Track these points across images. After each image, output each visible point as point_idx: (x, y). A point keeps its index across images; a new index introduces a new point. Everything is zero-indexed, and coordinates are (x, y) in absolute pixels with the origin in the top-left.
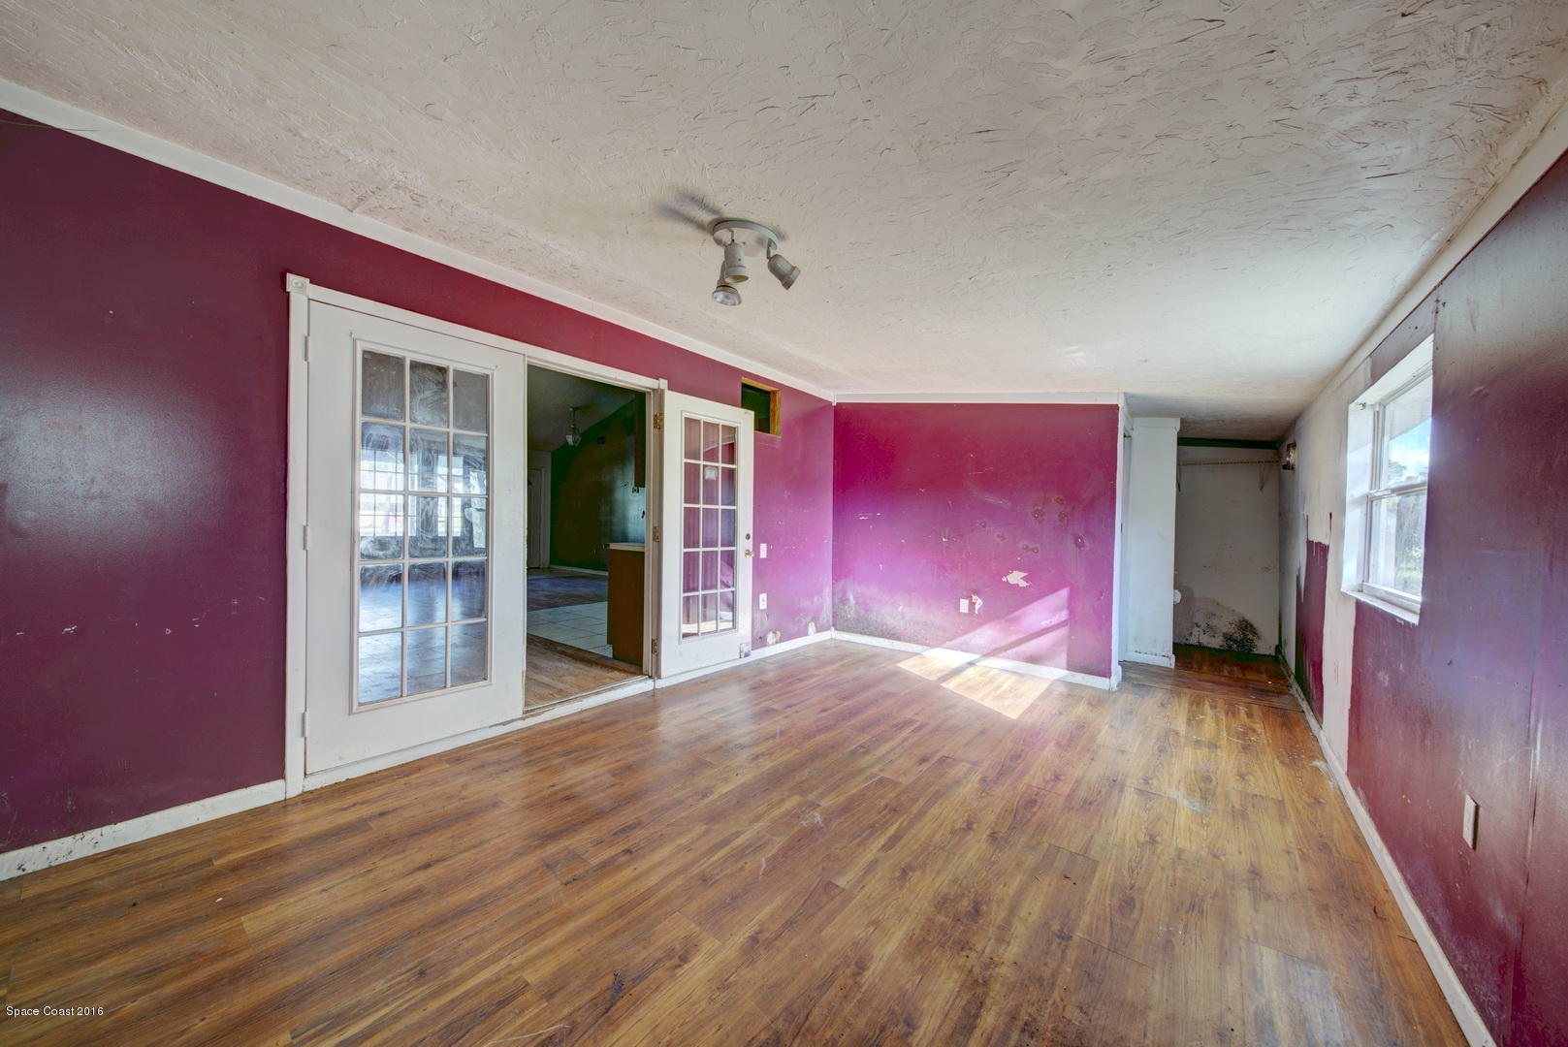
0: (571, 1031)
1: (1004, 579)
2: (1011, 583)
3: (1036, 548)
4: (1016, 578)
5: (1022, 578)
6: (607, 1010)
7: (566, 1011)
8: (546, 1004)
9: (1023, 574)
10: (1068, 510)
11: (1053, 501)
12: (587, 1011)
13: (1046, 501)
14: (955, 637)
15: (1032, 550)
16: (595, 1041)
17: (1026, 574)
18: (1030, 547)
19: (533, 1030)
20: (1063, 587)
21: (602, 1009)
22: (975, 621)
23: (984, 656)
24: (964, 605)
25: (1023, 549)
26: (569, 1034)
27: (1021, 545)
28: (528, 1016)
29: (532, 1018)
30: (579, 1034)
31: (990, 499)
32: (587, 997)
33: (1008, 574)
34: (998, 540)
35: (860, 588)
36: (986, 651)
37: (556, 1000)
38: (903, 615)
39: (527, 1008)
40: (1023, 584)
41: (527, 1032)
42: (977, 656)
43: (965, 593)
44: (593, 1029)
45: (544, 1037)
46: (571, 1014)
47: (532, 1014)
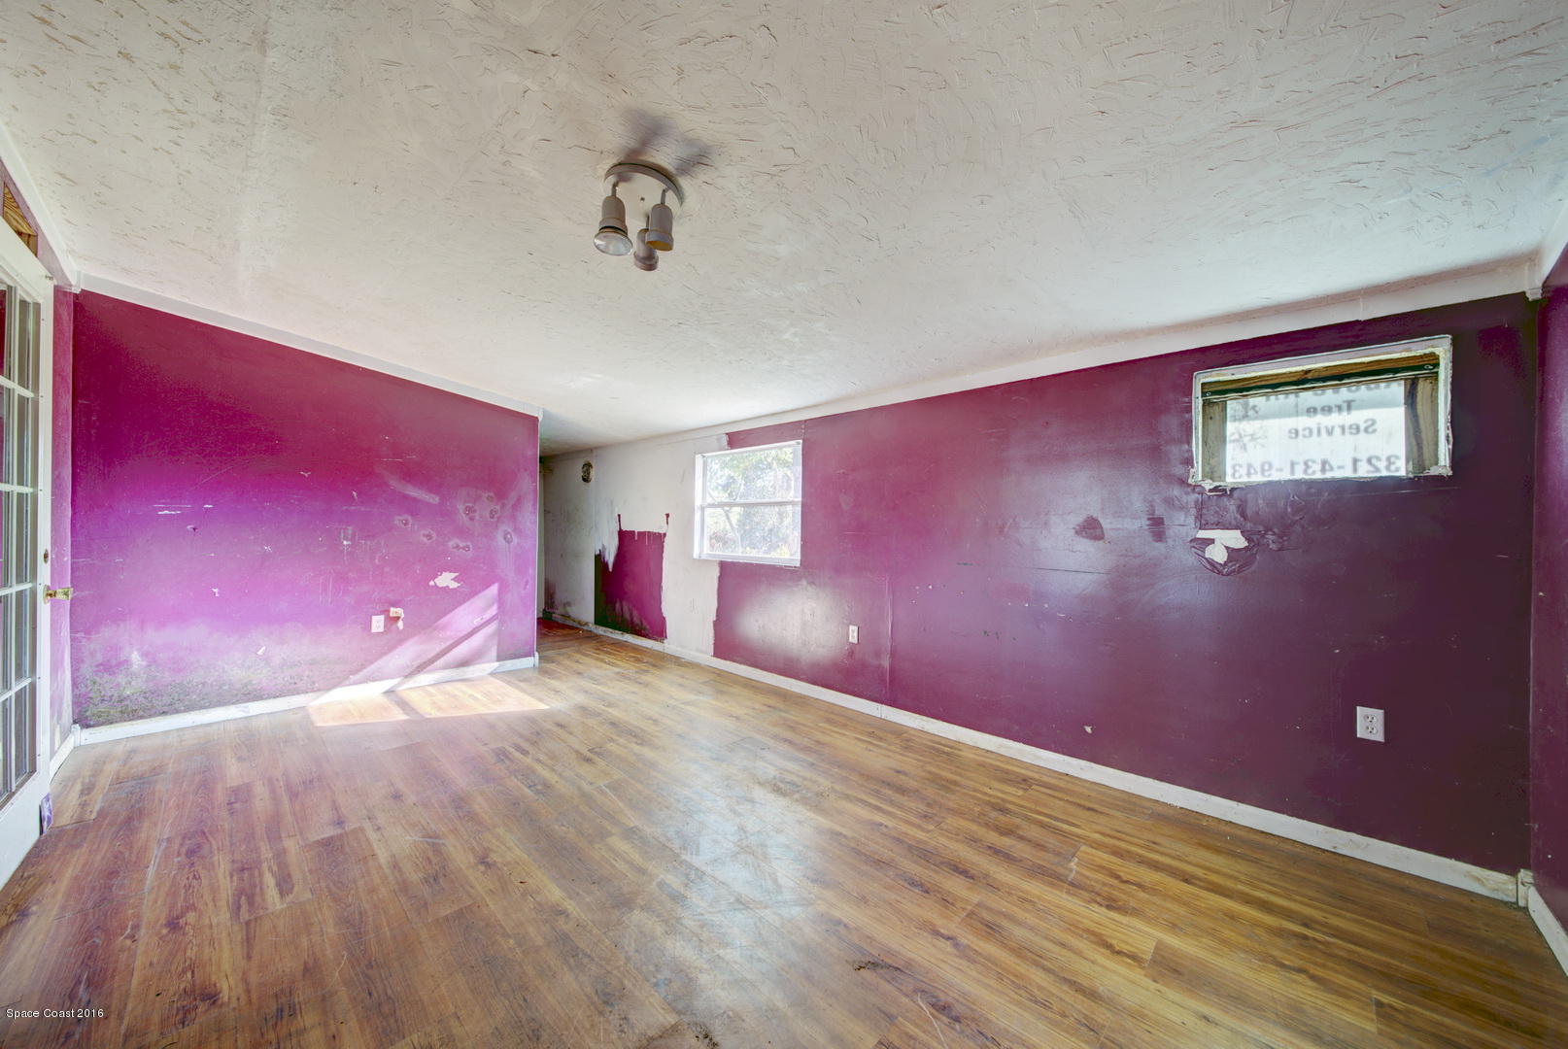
0: (923, 991)
1: (432, 583)
2: (440, 586)
3: (468, 547)
4: (446, 580)
5: (453, 579)
6: (897, 969)
7: (905, 1000)
8: (900, 1018)
9: (454, 575)
10: (498, 507)
11: (485, 499)
12: (901, 984)
13: (478, 498)
14: (363, 667)
15: (464, 548)
16: (927, 973)
17: (457, 574)
18: (461, 545)
19: (928, 1021)
20: (493, 583)
21: (897, 973)
22: (393, 640)
23: (406, 677)
24: (378, 623)
25: (454, 548)
26: (926, 992)
27: (451, 544)
28: (916, 1030)
29: (917, 1025)
30: (924, 985)
31: (413, 492)
32: (888, 987)
33: (436, 576)
34: (425, 539)
35: (156, 637)
36: (408, 671)
37: (893, 1010)
38: (267, 659)
39: (907, 1034)
40: (454, 585)
41: (932, 1025)
42: (396, 681)
43: (378, 608)
44: (918, 976)
45: (933, 1011)
46: (906, 995)
47: (912, 1027)
